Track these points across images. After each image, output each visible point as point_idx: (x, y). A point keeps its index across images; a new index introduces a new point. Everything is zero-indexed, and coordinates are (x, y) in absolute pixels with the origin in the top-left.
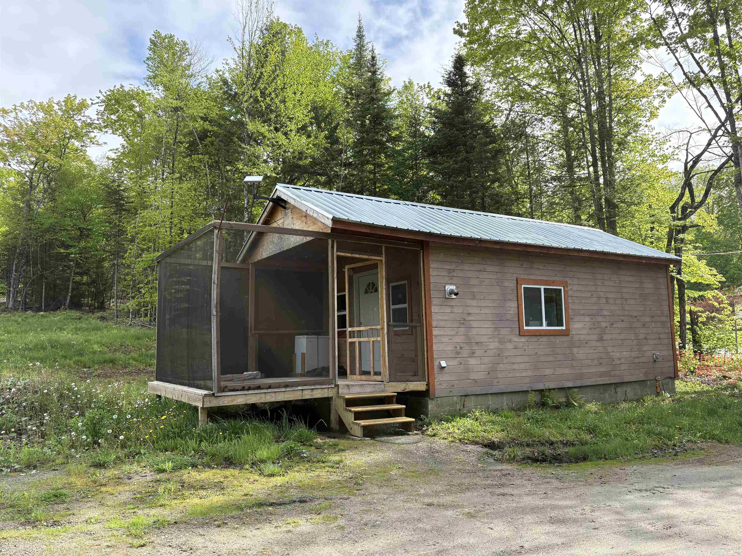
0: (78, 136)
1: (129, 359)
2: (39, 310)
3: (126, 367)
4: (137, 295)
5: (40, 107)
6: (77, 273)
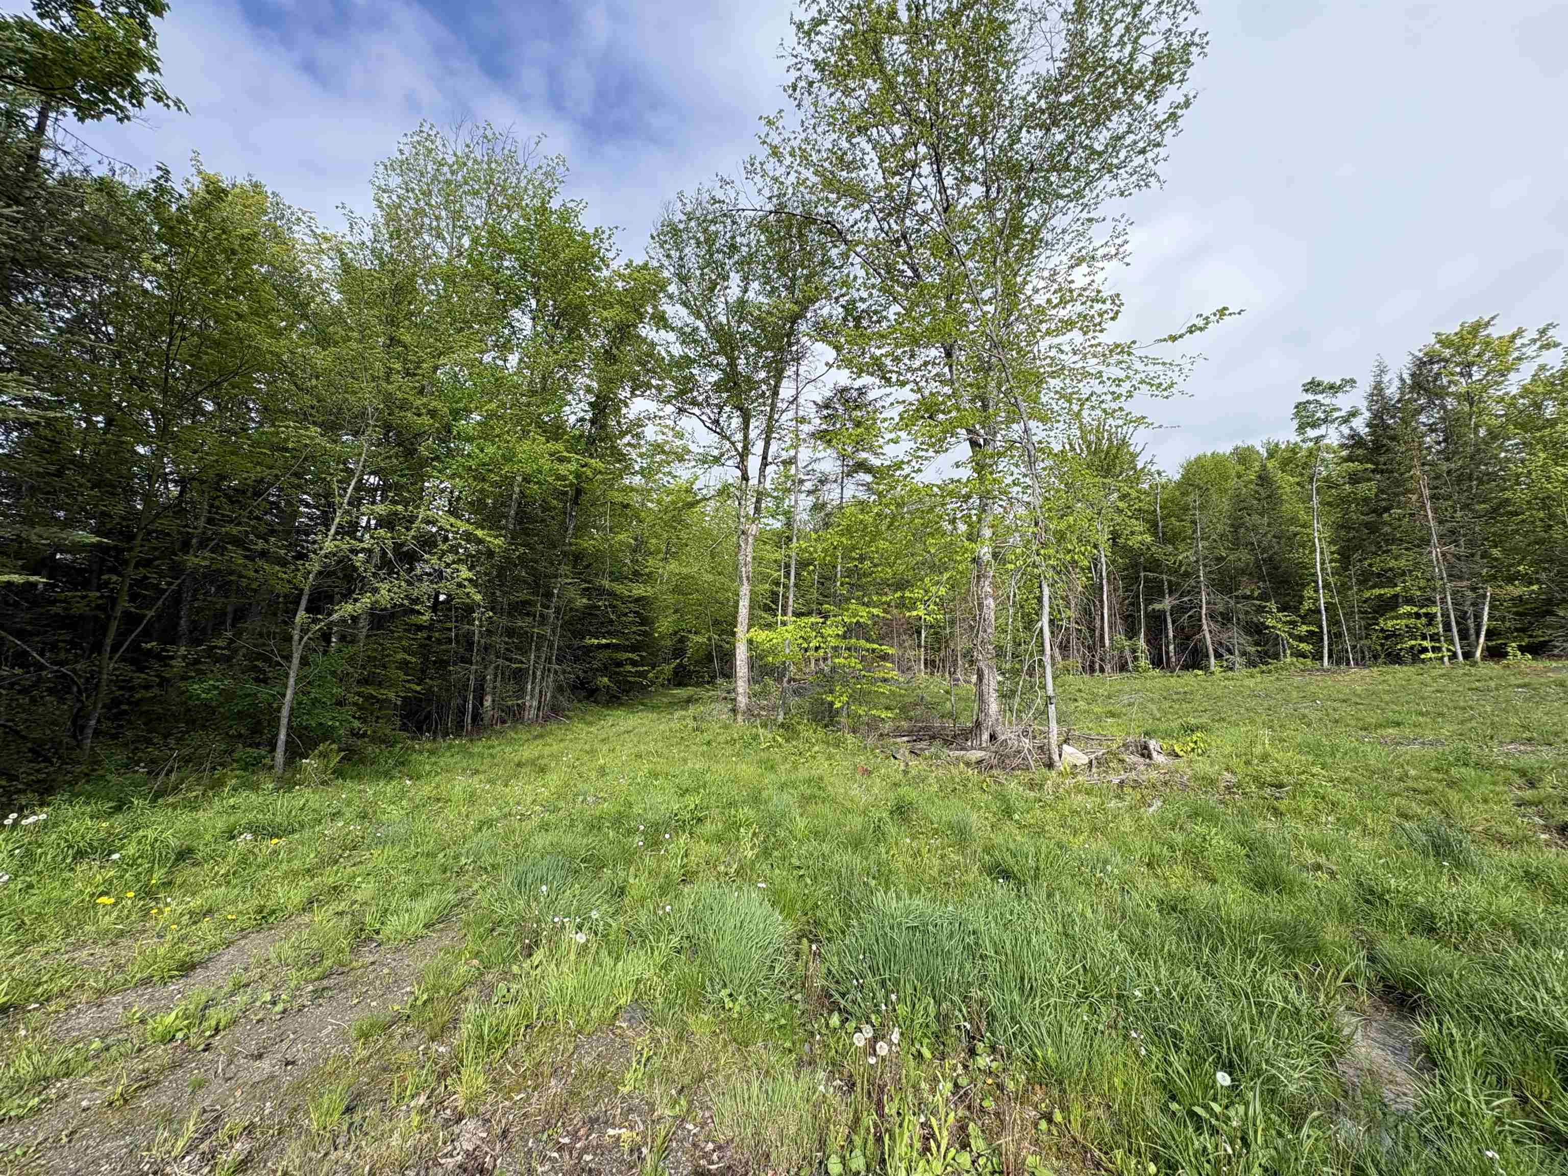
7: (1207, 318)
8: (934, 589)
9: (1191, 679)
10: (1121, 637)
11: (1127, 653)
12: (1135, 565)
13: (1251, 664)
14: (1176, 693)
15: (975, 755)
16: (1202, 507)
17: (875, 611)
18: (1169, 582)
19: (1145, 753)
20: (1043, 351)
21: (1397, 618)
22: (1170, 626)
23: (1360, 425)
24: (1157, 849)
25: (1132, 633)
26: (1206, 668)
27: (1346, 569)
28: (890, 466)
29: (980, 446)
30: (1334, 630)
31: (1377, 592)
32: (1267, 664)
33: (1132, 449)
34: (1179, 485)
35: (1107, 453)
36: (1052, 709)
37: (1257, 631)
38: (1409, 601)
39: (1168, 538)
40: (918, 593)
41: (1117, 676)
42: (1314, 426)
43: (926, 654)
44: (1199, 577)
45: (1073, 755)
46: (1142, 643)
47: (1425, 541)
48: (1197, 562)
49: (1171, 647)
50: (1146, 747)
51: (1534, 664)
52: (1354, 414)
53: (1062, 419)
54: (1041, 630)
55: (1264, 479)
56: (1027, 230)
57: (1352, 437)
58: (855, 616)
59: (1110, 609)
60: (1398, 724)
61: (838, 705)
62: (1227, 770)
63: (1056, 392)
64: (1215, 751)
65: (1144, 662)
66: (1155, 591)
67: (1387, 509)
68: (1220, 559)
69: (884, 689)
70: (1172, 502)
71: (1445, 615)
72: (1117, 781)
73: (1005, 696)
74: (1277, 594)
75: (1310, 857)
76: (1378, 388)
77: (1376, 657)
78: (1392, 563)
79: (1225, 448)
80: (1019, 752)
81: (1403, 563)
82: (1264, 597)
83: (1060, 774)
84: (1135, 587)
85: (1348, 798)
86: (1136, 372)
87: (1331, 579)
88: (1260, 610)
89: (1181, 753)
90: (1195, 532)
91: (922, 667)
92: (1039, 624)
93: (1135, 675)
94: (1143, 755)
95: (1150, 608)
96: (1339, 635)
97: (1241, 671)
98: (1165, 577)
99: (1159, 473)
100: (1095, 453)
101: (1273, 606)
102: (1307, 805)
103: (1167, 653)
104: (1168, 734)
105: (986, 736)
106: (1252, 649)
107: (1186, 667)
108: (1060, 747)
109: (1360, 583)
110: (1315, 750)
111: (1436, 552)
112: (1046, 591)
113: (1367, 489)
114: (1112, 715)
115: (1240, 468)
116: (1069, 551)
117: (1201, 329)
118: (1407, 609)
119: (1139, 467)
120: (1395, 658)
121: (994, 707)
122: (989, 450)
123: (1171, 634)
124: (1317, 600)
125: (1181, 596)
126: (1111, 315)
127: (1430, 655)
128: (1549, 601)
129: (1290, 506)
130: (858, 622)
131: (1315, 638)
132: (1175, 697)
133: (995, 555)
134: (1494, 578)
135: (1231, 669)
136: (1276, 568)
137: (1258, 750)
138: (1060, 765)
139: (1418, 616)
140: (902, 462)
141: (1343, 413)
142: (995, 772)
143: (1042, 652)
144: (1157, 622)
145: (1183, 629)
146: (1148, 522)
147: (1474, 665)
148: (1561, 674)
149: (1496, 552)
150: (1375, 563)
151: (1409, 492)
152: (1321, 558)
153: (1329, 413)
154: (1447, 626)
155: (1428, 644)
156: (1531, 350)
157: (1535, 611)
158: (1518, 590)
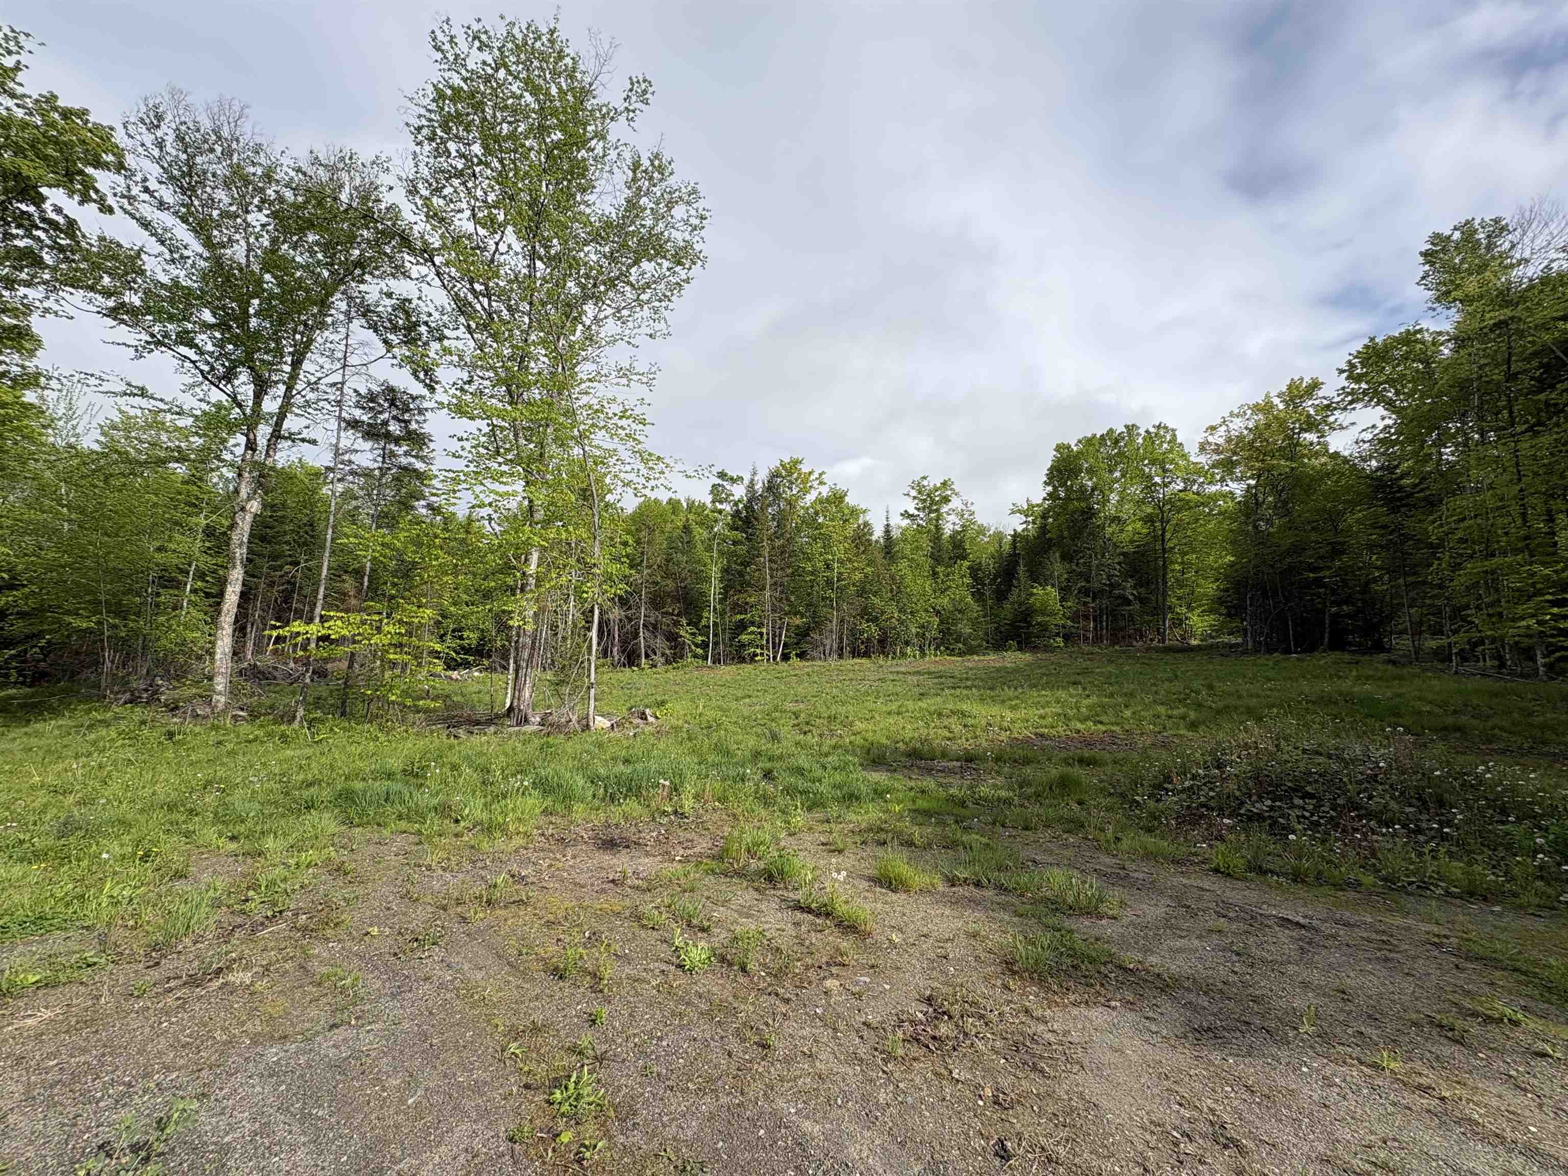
0: (1310, 425)
1: (1493, 728)
2: (1288, 651)
3: (1491, 742)
4: (1463, 626)
5: (1256, 408)
6: (1333, 602)
9: (627, 674)
13: (668, 662)
16: (649, 543)
19: (643, 716)
21: (746, 634)
22: (617, 629)
26: (638, 665)
27: (726, 600)
30: (716, 640)
31: (739, 617)
32: (677, 663)
36: (592, 691)
37: (672, 638)
38: (754, 624)
42: (720, 501)
44: (640, 595)
47: (763, 588)
48: (640, 583)
49: (616, 647)
50: (644, 713)
51: (801, 664)
52: (739, 498)
55: (686, 529)
60: (750, 696)
64: (676, 713)
67: (749, 565)
68: (656, 584)
71: (768, 634)
74: (687, 613)
76: (752, 483)
77: (733, 659)
78: (748, 599)
79: (664, 497)
81: (752, 599)
82: (679, 615)
87: (717, 606)
88: (676, 623)
89: (660, 717)
90: (642, 560)
96: (718, 643)
97: (660, 669)
99: (622, 509)
101: (684, 621)
103: (612, 654)
106: (668, 652)
107: (625, 665)
109: (732, 610)
111: (768, 594)
113: (742, 549)
115: (674, 517)
118: (751, 628)
120: (742, 660)
123: (617, 639)
124: (709, 618)
125: (629, 609)
127: (758, 658)
128: (808, 629)
129: (701, 552)
131: (705, 645)
134: (790, 613)
135: (655, 666)
136: (688, 594)
137: (698, 711)
139: (756, 633)
141: (735, 497)
144: (607, 627)
145: (625, 635)
147: (777, 664)
148: (810, 670)
149: (793, 598)
150: (741, 598)
151: (759, 555)
152: (714, 589)
153: (728, 495)
154: (768, 640)
155: (758, 651)
156: (815, 484)
157: (803, 634)
158: (798, 621)
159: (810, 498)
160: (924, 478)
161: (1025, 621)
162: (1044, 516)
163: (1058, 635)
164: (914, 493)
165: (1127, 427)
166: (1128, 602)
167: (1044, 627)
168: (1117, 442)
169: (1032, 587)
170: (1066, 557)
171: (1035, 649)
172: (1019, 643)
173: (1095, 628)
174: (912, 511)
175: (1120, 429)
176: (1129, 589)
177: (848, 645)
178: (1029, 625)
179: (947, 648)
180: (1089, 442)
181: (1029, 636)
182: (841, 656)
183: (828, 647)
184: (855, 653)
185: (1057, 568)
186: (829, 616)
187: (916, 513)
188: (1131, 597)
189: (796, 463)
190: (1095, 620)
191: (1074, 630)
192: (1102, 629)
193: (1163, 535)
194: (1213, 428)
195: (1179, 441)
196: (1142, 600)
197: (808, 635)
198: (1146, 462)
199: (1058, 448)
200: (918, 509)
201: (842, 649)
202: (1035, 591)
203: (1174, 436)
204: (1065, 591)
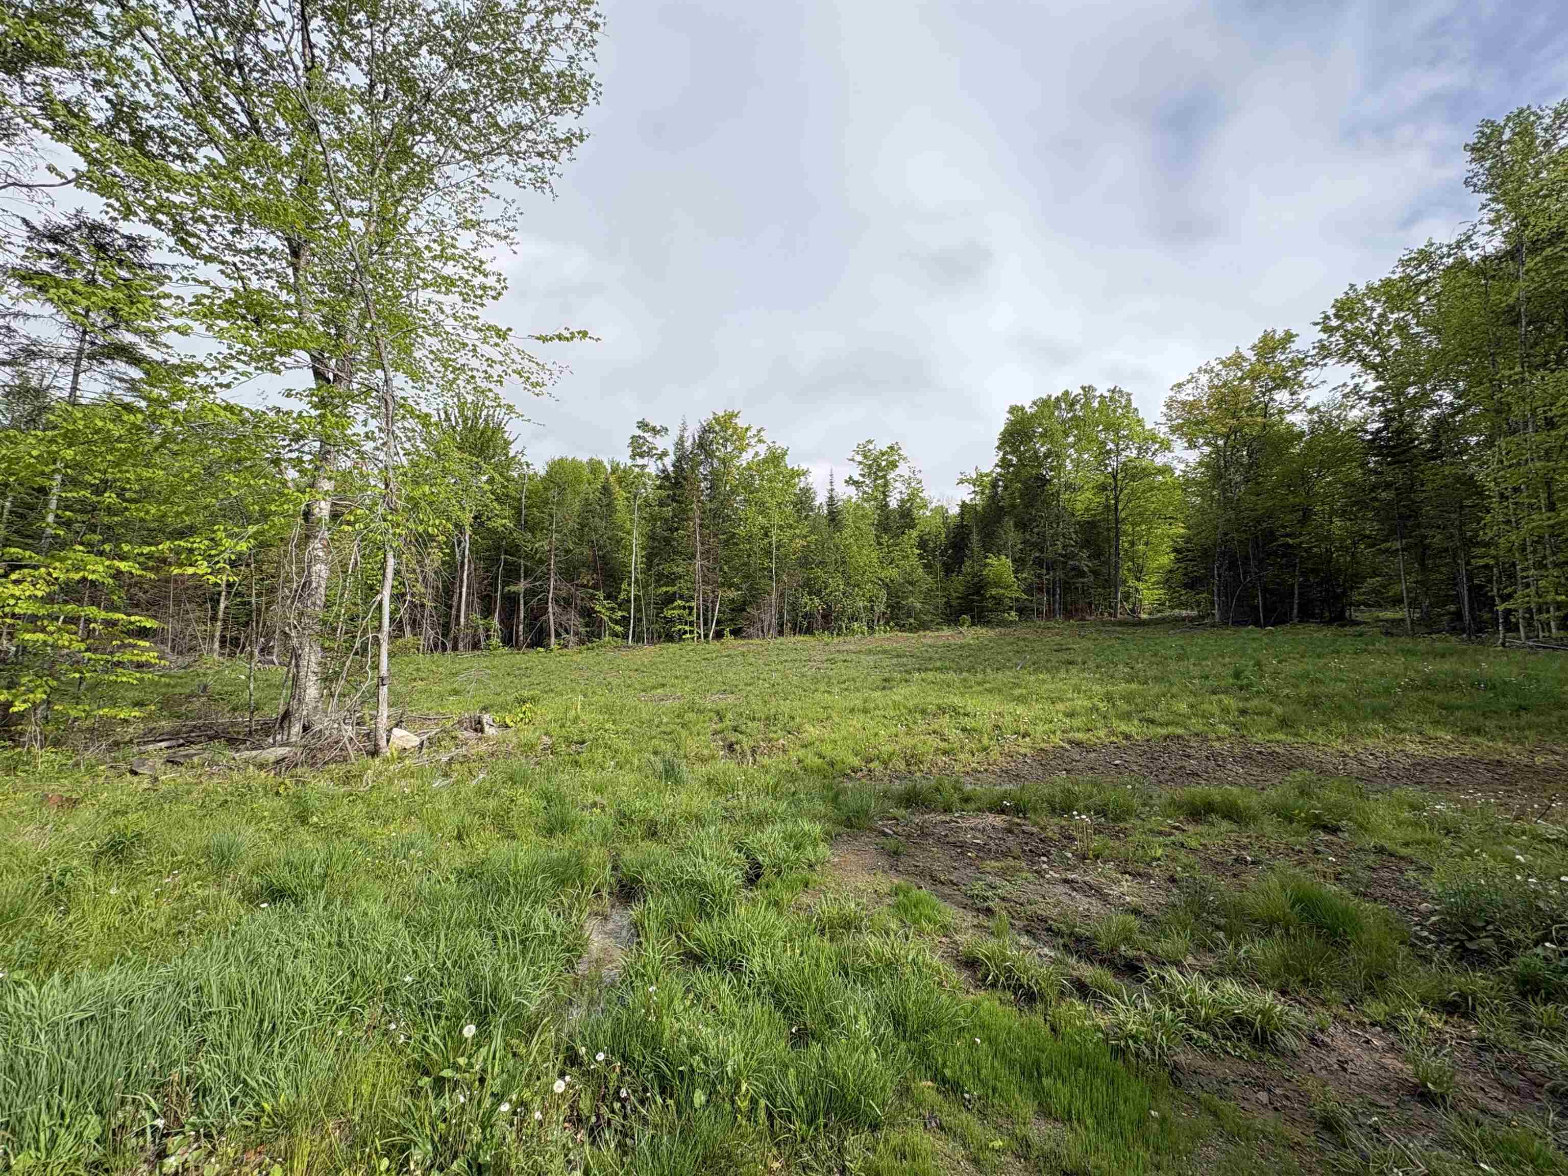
2: (1257, 624)
5: (1226, 363)
6: (1302, 572)
7: (572, 333)
8: (228, 543)
9: (534, 658)
10: (476, 616)
11: (481, 631)
12: (498, 548)
13: (581, 642)
14: (519, 669)
15: (273, 754)
16: (559, 504)
17: (123, 566)
18: (526, 566)
19: (478, 726)
20: (421, 302)
21: (673, 609)
22: (522, 607)
23: (669, 461)
24: (468, 820)
25: (487, 613)
26: (547, 646)
27: (650, 570)
28: (177, 367)
29: (328, 381)
30: (638, 616)
31: (664, 589)
32: (593, 642)
33: (506, 435)
34: (543, 480)
35: (482, 433)
36: (384, 690)
37: (588, 614)
38: (681, 597)
39: (531, 527)
40: (200, 543)
41: (469, 654)
42: (642, 456)
43: (225, 629)
44: (550, 565)
45: (404, 738)
46: (495, 623)
47: (693, 556)
48: (550, 551)
49: (521, 627)
50: (479, 722)
51: (734, 642)
52: (665, 454)
53: (434, 381)
54: (380, 604)
55: (606, 490)
56: (416, 160)
57: (663, 471)
58: (78, 570)
59: (468, 587)
60: (663, 685)
61: (19, 707)
62: (546, 734)
63: (431, 352)
64: (539, 718)
65: (495, 641)
66: (512, 574)
67: (677, 529)
68: (567, 551)
69: (129, 677)
70: (536, 493)
71: (698, 609)
72: (446, 759)
73: (327, 679)
74: (605, 585)
75: (591, 797)
76: (681, 440)
77: (659, 637)
78: (675, 569)
79: (584, 458)
80: (337, 742)
81: (680, 569)
82: (595, 587)
83: (386, 761)
84: (494, 569)
85: (625, 745)
86: (513, 361)
87: (639, 576)
88: (592, 597)
89: (511, 724)
90: (551, 524)
91: (217, 645)
92: (379, 597)
93: (486, 652)
94: (476, 730)
95: (507, 589)
96: (640, 620)
97: (573, 648)
98: (522, 561)
99: (528, 465)
100: (471, 430)
101: (601, 595)
102: (598, 755)
103: (517, 632)
104: (503, 707)
105: (297, 728)
106: (582, 630)
107: (532, 645)
108: (390, 731)
109: (657, 581)
110: (608, 709)
111: (698, 564)
112: (391, 562)
113: (667, 512)
114: (456, 692)
115: (591, 477)
116: (421, 522)
117: (567, 339)
118: (679, 602)
119: (510, 455)
120: (670, 638)
121: (312, 691)
122: (341, 388)
123: (522, 615)
124: (629, 592)
125: (535, 580)
126: (493, 293)
127: (688, 636)
128: (745, 603)
129: (621, 515)
130: (84, 579)
131: (624, 621)
132: (517, 672)
133: (335, 516)
134: (723, 585)
135: (566, 647)
136: (606, 564)
137: (572, 714)
138: (386, 751)
139: (684, 608)
140: (201, 367)
141: (659, 452)
142: (299, 770)
143: (379, 629)
144: (511, 601)
145: (532, 610)
146: (514, 508)
147: (708, 642)
148: (745, 649)
149: (726, 568)
150: (666, 568)
151: (689, 519)
152: (635, 560)
153: (651, 449)
154: (698, 615)
155: (687, 628)
156: (753, 441)
157: (738, 608)
158: (733, 594)
159: (746, 458)
160: (870, 442)
161: (978, 593)
162: (994, 485)
163: (1011, 608)
164: (859, 458)
165: (1083, 388)
166: (1082, 574)
167: (998, 600)
168: (1072, 405)
169: (986, 557)
170: (1022, 526)
171: (988, 623)
172: (973, 617)
173: (1048, 600)
174: (857, 478)
175: (1076, 391)
176: (1084, 561)
177: (788, 621)
178: (983, 598)
179: (897, 624)
180: (1045, 404)
181: (982, 610)
182: (781, 633)
183: (766, 623)
184: (797, 629)
185: (1011, 535)
186: (768, 588)
187: (861, 479)
188: (1086, 569)
189: (732, 416)
190: (1048, 593)
191: (1029, 604)
192: (1054, 602)
193: (1116, 504)
194: (1180, 385)
195: (1134, 405)
196: (1095, 573)
197: (744, 610)
198: (1101, 427)
199: (1013, 410)
200: (863, 476)
201: (782, 626)
202: (988, 561)
203: (1129, 401)
204: (1019, 563)
